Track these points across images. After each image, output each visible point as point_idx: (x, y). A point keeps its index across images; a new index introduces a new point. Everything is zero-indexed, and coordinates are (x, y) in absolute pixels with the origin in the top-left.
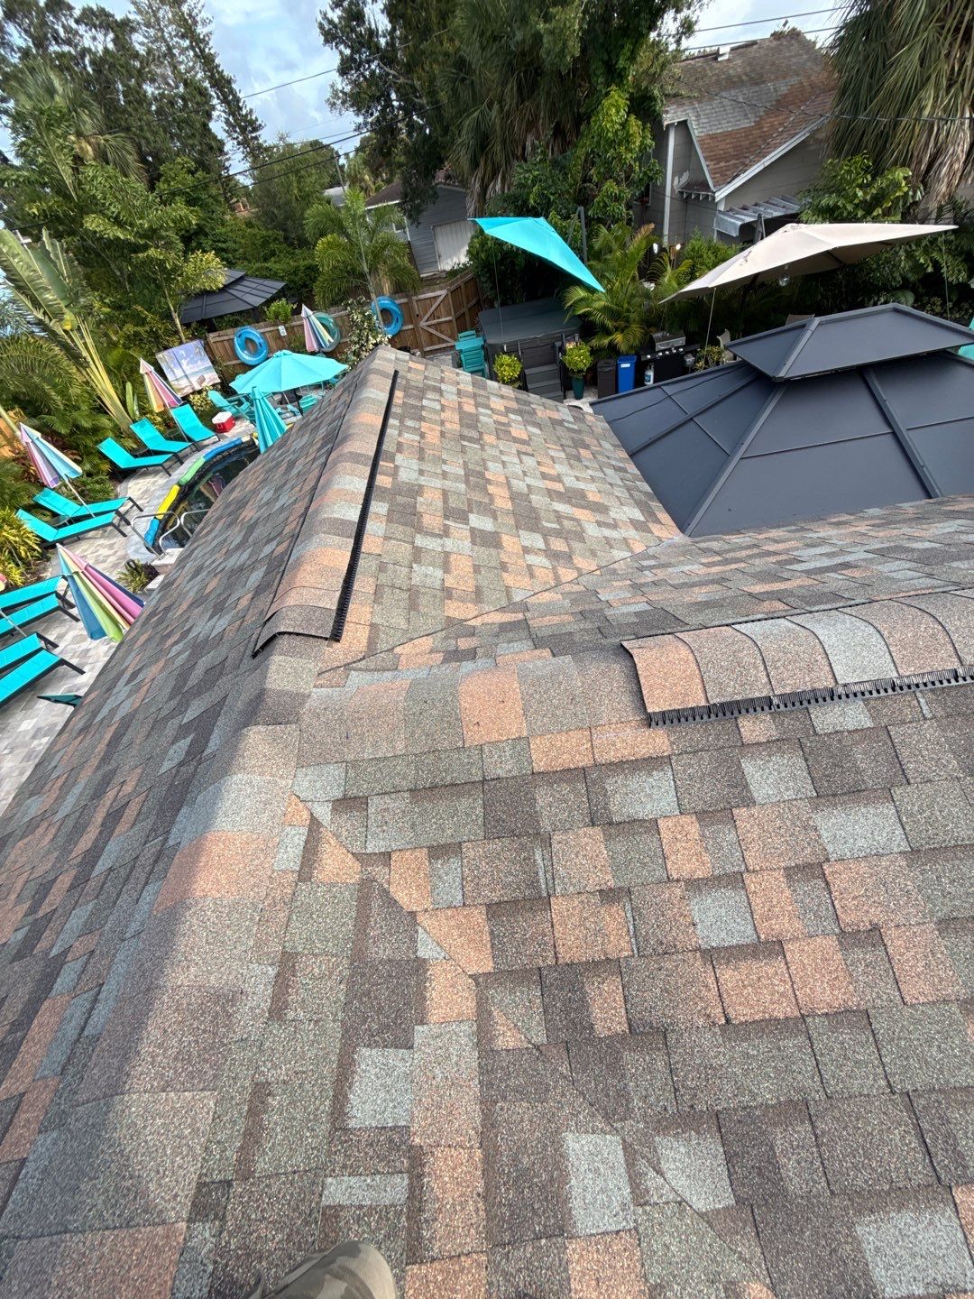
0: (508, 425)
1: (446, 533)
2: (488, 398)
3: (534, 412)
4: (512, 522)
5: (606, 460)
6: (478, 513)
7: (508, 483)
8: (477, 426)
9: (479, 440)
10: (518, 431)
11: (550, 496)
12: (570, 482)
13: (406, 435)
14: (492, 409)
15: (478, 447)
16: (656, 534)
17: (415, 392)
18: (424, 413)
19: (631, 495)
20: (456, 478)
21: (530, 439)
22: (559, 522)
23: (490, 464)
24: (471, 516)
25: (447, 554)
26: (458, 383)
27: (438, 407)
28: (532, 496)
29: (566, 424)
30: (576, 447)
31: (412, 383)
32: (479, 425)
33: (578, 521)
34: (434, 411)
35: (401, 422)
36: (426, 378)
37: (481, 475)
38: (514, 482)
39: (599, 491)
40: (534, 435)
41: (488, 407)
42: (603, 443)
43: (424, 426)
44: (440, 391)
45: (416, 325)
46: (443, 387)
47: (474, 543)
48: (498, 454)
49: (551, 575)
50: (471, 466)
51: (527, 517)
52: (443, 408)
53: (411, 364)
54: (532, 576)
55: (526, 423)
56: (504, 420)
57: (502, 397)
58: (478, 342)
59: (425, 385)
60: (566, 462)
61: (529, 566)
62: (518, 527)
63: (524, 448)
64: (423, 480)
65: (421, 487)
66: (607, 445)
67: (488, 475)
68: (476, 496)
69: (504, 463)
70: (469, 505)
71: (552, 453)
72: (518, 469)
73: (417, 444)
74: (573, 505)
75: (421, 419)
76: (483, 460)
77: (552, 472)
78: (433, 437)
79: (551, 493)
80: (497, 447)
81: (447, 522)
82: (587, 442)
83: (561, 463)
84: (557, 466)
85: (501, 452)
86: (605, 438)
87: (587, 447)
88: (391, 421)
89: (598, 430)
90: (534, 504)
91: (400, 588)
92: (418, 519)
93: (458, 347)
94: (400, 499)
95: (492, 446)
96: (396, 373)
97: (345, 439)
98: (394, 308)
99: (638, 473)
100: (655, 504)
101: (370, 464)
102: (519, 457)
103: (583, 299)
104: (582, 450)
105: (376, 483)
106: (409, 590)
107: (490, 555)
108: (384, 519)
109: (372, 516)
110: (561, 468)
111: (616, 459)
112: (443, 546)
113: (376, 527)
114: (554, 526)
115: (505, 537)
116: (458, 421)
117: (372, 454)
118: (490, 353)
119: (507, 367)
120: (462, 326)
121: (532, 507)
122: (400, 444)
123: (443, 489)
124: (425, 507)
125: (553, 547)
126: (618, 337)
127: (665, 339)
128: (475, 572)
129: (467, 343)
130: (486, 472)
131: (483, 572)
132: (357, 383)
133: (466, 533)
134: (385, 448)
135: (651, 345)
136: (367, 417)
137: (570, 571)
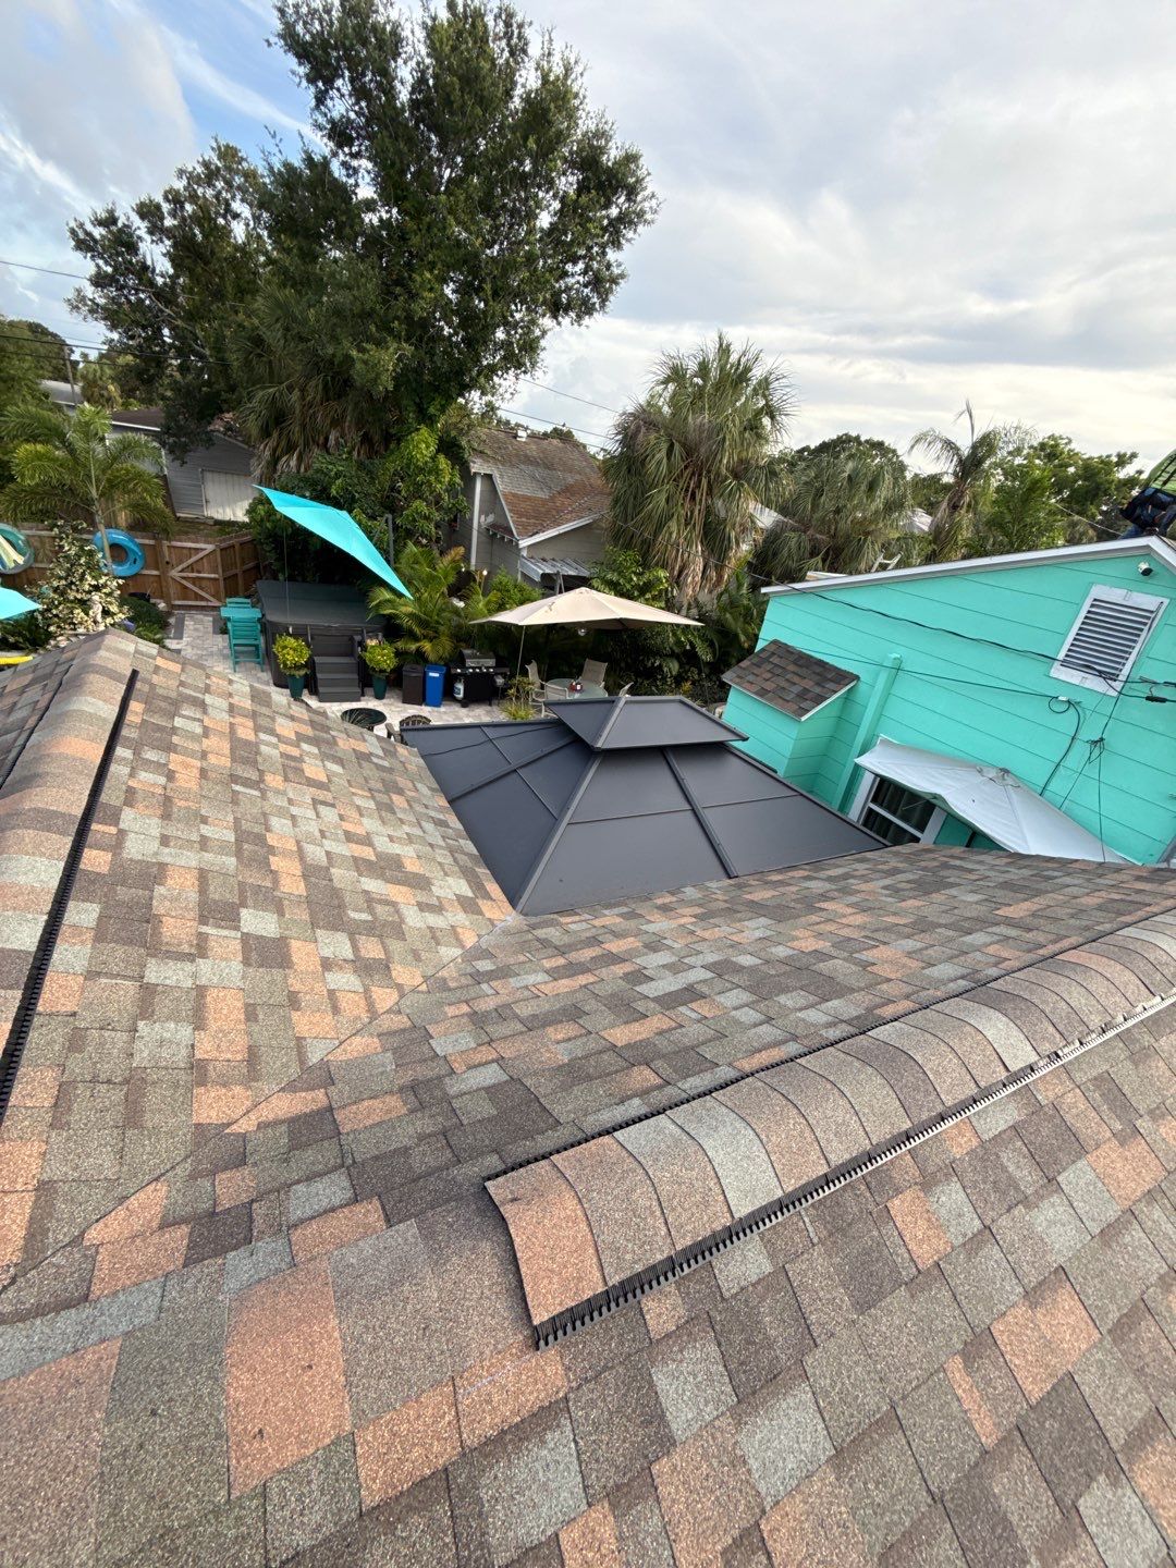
0: (300, 760)
1: (201, 949)
2: (273, 719)
3: (333, 742)
4: (306, 917)
5: (424, 810)
6: (255, 907)
7: (300, 849)
8: (256, 762)
9: (257, 784)
10: (313, 769)
11: (358, 870)
12: (382, 844)
13: (143, 775)
14: (277, 736)
15: (257, 793)
16: (488, 915)
17: (163, 704)
18: (175, 739)
19: (455, 860)
20: (223, 848)
21: (330, 781)
22: (371, 910)
23: (275, 822)
24: (244, 912)
25: (201, 991)
26: (230, 695)
27: (199, 730)
28: (333, 870)
29: (375, 760)
30: (387, 792)
31: (160, 691)
32: (260, 759)
33: (394, 904)
34: (192, 736)
35: (137, 753)
36: (182, 684)
37: (260, 840)
38: (309, 849)
39: (419, 857)
40: (335, 774)
41: (272, 732)
42: (419, 786)
43: (175, 761)
44: (203, 706)
45: (164, 574)
46: (208, 699)
47: (246, 962)
48: (285, 804)
49: (363, 1003)
50: (245, 826)
51: (327, 908)
52: (206, 732)
53: (160, 662)
55: (324, 757)
56: (295, 752)
57: (292, 718)
58: (256, 613)
59: (180, 694)
60: (376, 815)
61: (331, 993)
62: (314, 925)
63: (322, 795)
64: (167, 855)
65: (162, 866)
66: (424, 790)
67: (271, 840)
68: (254, 878)
69: (293, 818)
70: (242, 892)
71: (359, 802)
72: (313, 828)
73: (160, 791)
75: (170, 748)
76: (265, 815)
77: (360, 831)
78: (187, 778)
79: (358, 864)
80: (284, 793)
81: (204, 929)
82: (400, 785)
83: (370, 816)
84: (365, 821)
85: (290, 801)
86: (421, 780)
87: (400, 792)
88: (121, 752)
89: (412, 768)
90: (337, 884)
91: (109, 1082)
92: (154, 929)
93: (225, 613)
94: (123, 893)
95: (277, 792)
96: (135, 673)
97: (28, 781)
98: (132, 546)
99: (461, 827)
100: (483, 871)
101: (74, 829)
102: (315, 809)
103: (389, 601)
104: (395, 797)
105: (82, 866)
106: (126, 1081)
107: (273, 982)
108: (90, 935)
109: (65, 930)
110: (369, 824)
111: (435, 809)
112: (195, 976)
113: (70, 955)
114: (365, 916)
115: (295, 944)
116: (227, 752)
117: (78, 812)
118: (270, 631)
119: (292, 651)
120: (231, 587)
121: (333, 889)
122: (130, 791)
123: (201, 869)
124: (167, 903)
125: (363, 953)
126: (427, 646)
127: (475, 657)
128: (248, 1019)
129: (239, 611)
130: (268, 835)
131: (261, 1017)
132: (62, 683)
133: (236, 946)
134: (103, 798)
135: (460, 660)
136: (78, 746)
137: (388, 990)
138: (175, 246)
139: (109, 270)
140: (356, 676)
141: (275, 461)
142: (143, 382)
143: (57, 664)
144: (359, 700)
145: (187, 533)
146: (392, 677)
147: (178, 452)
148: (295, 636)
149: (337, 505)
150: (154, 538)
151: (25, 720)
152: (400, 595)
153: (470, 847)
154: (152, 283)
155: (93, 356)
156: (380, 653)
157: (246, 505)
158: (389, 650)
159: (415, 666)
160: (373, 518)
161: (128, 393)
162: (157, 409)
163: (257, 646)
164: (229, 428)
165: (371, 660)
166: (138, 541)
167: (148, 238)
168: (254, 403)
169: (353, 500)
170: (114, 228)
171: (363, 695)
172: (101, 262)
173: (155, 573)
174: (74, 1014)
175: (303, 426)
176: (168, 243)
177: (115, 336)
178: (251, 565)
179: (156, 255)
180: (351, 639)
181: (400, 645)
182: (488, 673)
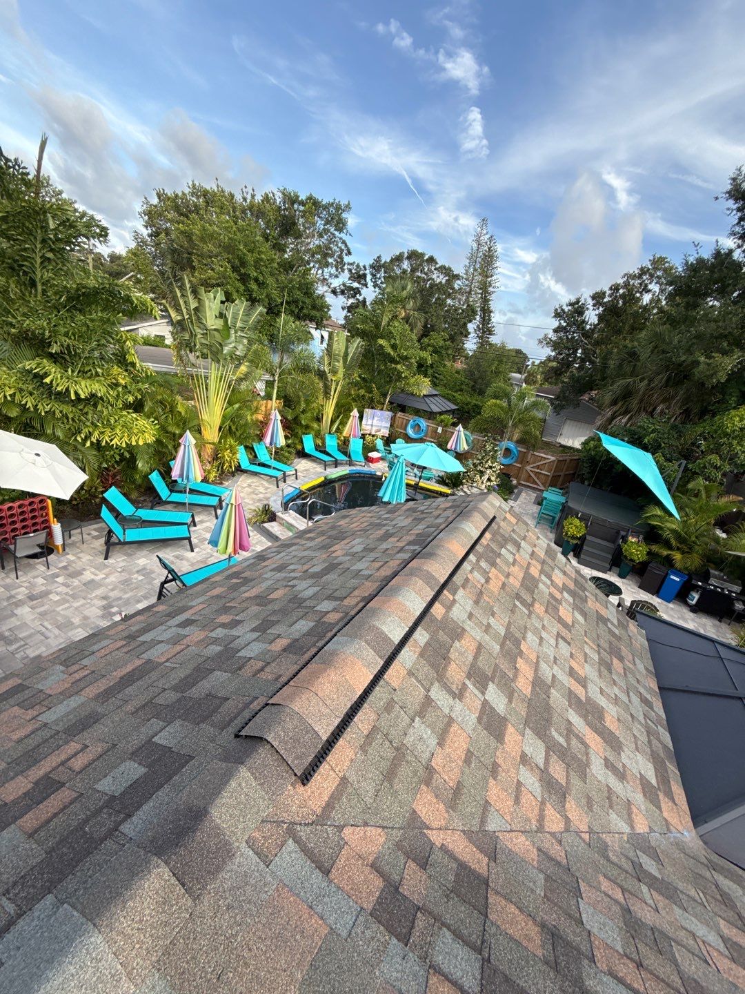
0: (559, 602)
1: (461, 694)
2: (553, 569)
3: (585, 600)
4: (524, 713)
5: (635, 683)
6: (497, 686)
7: (538, 662)
8: (533, 592)
9: (529, 606)
10: (565, 612)
11: (569, 701)
12: (594, 692)
13: (476, 573)
14: (552, 581)
15: (527, 612)
16: (665, 814)
17: (500, 539)
18: (498, 560)
19: (649, 741)
20: (495, 636)
21: (573, 625)
22: (568, 740)
23: (530, 635)
24: (491, 685)
25: (450, 721)
26: (535, 546)
27: (511, 560)
28: (552, 691)
29: (609, 626)
30: (610, 653)
31: (501, 531)
32: (536, 591)
33: (587, 746)
34: (507, 563)
35: (478, 561)
36: (513, 531)
37: (517, 643)
38: (543, 665)
39: (619, 720)
40: (578, 623)
41: (549, 577)
42: (637, 661)
43: (493, 572)
44: (518, 546)
45: (523, 467)
46: (523, 544)
47: (479, 720)
48: (540, 627)
49: (536, 811)
50: (512, 629)
51: (539, 715)
52: (514, 564)
53: (508, 516)
54: (517, 800)
55: (576, 607)
56: (558, 595)
57: (565, 573)
58: (562, 499)
59: (510, 536)
60: (597, 666)
61: (519, 784)
62: (526, 723)
63: (564, 632)
64: (468, 625)
65: (464, 630)
66: (641, 667)
67: (523, 647)
68: (504, 666)
69: (541, 639)
70: (495, 671)
71: (587, 650)
72: (551, 652)
73: (480, 587)
74: (588, 724)
75: (494, 565)
76: (526, 628)
77: (581, 672)
78: (494, 586)
79: (571, 696)
80: (542, 620)
81: (468, 682)
82: (623, 654)
83: (592, 665)
84: (587, 666)
85: (543, 626)
86: (641, 657)
87: (621, 659)
88: (472, 557)
89: (636, 644)
91: (391, 742)
92: (446, 666)
93: (545, 494)
94: (442, 636)
95: (538, 617)
96: (494, 517)
97: (431, 555)
98: (515, 451)
99: (664, 716)
100: (672, 769)
101: (436, 589)
102: (557, 640)
103: (659, 516)
104: (615, 661)
105: (431, 610)
106: (397, 749)
107: (488, 745)
108: (418, 650)
109: (411, 642)
110: (588, 671)
111: (645, 687)
112: (451, 708)
113: (408, 656)
114: (561, 740)
115: (510, 729)
116: (520, 579)
117: (442, 581)
118: (566, 511)
119: (574, 527)
120: (554, 482)
121: (548, 704)
122: (467, 580)
123: (480, 644)
124: (457, 654)
125: (551, 769)
126: (677, 556)
127: (721, 579)
128: (465, 761)
129: (554, 496)
130: (523, 642)
131: (473, 765)
132: (463, 511)
133: (478, 704)
134: (455, 578)
135: (706, 577)
136: (455, 546)
137: (558, 816)
138: (604, 311)
139: (565, 324)
140: (610, 557)
141: (613, 418)
142: (556, 374)
143: (464, 502)
144: (606, 573)
145: (543, 448)
146: (638, 566)
147: (558, 409)
148: (580, 519)
149: (645, 448)
150: (527, 449)
151: (441, 524)
152: (671, 515)
153: (667, 738)
154: (583, 329)
155: (537, 362)
156: (636, 548)
157: (583, 439)
158: (644, 549)
159: (661, 566)
160: (669, 460)
161: (546, 380)
162: (557, 388)
163: (554, 518)
164: (591, 399)
165: (626, 550)
166: (519, 449)
167: (592, 308)
168: (615, 386)
169: (659, 447)
170: (576, 306)
171: (610, 570)
172: (562, 322)
173: (519, 465)
174: (395, 690)
175: (641, 401)
176: (601, 309)
177: (553, 354)
178: (571, 472)
179: (592, 316)
180: (618, 532)
181: (654, 548)
182: (729, 597)
